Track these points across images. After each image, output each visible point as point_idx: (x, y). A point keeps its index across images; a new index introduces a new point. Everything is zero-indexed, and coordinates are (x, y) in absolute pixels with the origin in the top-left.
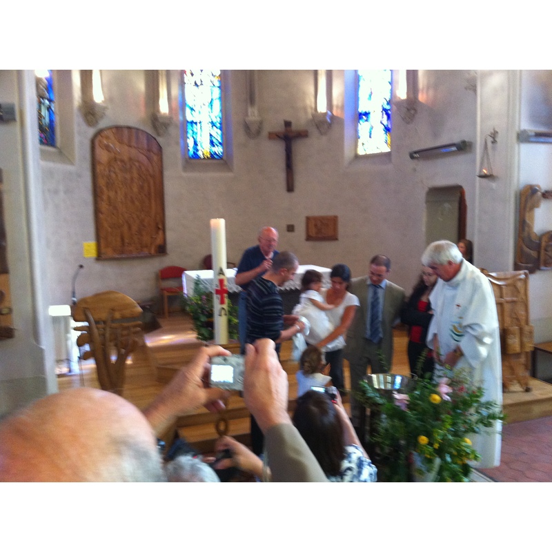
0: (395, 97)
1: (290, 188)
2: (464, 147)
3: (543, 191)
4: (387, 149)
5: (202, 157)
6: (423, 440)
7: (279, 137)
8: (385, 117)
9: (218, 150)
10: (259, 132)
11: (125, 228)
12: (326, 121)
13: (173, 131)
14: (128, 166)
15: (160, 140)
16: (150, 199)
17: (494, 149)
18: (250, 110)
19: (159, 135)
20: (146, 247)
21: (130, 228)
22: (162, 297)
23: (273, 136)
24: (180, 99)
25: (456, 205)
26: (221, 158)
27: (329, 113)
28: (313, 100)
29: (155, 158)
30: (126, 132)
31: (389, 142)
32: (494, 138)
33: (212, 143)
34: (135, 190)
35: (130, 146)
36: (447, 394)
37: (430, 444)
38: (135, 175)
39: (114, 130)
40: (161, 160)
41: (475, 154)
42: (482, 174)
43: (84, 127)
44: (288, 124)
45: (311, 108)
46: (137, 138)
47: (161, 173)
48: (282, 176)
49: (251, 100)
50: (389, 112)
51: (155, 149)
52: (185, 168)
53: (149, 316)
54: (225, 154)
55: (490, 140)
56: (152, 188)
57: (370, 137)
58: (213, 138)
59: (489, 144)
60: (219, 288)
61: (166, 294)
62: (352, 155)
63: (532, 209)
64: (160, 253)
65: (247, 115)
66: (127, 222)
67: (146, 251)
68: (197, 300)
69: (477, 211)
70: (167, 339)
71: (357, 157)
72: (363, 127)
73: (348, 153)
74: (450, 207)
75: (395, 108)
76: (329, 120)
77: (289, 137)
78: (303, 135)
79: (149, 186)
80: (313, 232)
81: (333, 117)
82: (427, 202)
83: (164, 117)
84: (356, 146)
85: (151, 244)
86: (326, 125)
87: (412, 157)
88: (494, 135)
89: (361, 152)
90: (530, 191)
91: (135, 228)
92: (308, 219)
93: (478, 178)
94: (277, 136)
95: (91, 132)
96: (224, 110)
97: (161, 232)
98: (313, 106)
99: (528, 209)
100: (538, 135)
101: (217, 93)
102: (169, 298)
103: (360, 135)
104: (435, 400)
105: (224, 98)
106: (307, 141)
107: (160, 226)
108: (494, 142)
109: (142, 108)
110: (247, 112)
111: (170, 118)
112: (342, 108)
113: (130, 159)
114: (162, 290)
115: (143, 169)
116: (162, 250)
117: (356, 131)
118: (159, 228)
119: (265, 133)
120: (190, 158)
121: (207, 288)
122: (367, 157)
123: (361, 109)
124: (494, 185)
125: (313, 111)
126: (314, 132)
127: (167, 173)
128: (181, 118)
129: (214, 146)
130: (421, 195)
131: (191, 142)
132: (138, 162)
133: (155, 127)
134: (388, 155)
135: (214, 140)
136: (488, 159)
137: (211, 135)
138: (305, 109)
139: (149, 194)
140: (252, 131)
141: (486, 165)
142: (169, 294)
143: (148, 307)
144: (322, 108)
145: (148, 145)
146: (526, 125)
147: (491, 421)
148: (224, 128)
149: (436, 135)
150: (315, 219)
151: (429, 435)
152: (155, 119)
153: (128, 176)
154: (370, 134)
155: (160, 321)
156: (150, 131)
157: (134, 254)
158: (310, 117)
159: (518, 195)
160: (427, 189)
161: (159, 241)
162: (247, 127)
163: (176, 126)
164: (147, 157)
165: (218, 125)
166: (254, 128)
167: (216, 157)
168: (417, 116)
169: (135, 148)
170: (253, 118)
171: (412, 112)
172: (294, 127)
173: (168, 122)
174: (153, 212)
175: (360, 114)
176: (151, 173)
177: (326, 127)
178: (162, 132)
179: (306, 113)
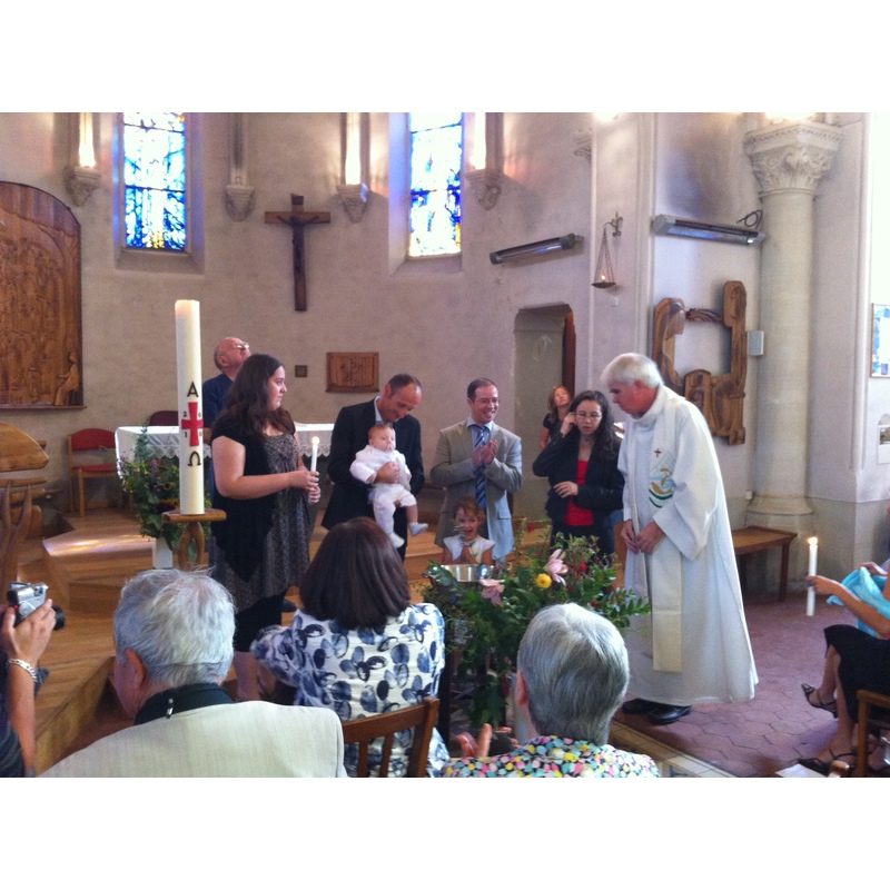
0: (468, 166)
1: (301, 305)
2: (571, 244)
3: (687, 309)
4: (455, 249)
5: (149, 245)
7: (284, 221)
8: (453, 198)
9: (179, 236)
10: (248, 211)
11: (12, 356)
12: (361, 202)
13: (100, 198)
14: (19, 252)
15: (77, 211)
16: (56, 314)
17: (616, 244)
18: (234, 174)
19: (76, 203)
20: (48, 392)
21: (19, 357)
22: (75, 480)
23: (273, 218)
24: (115, 148)
25: (559, 339)
26: (183, 250)
27: (364, 186)
28: (338, 165)
29: (68, 241)
30: (18, 194)
31: (458, 239)
32: (616, 227)
33: (168, 224)
34: (31, 293)
35: (24, 218)
36: (562, 575)
38: (32, 268)
40: (78, 246)
41: (589, 253)
42: (599, 281)
44: (297, 200)
45: (336, 177)
46: (38, 207)
47: (78, 266)
48: (287, 285)
49: (237, 158)
50: (459, 191)
51: (68, 227)
52: (120, 263)
53: (51, 513)
54: (190, 240)
55: (611, 230)
56: (61, 290)
57: (429, 230)
58: (170, 218)
59: (610, 238)
60: (188, 418)
61: (81, 475)
62: (402, 256)
64: (70, 404)
65: (229, 183)
66: (15, 347)
67: (46, 401)
68: (140, 467)
69: (591, 340)
70: (83, 546)
71: (408, 260)
72: (418, 213)
73: (395, 254)
74: (551, 341)
75: (467, 184)
76: (365, 200)
77: (300, 222)
78: (322, 219)
79: (55, 289)
80: (338, 379)
81: (370, 194)
82: (516, 331)
83: (85, 173)
84: (407, 244)
85: (57, 389)
86: (359, 205)
87: (494, 262)
88: (617, 223)
89: (415, 252)
90: (668, 307)
91: (28, 359)
92: (330, 356)
93: (593, 288)
94: (279, 218)
96: (190, 171)
97: (74, 368)
98: (339, 175)
99: (665, 336)
100: (680, 224)
101: (178, 142)
102: (87, 480)
103: (413, 226)
104: (543, 582)
105: (190, 151)
106: (325, 229)
107: (73, 357)
108: (617, 234)
109: (48, 157)
110: (229, 177)
111: (97, 177)
112: (386, 178)
113: (24, 240)
114: (75, 468)
115: (46, 257)
116: (75, 400)
117: (408, 220)
118: (72, 363)
119: (259, 212)
120: (128, 247)
122: (423, 261)
123: (416, 185)
124: (616, 299)
125: (339, 183)
126: (340, 218)
127: (86, 269)
128: (115, 180)
129: (172, 230)
130: (508, 321)
131: (131, 221)
132: (38, 246)
133: (70, 190)
134: (457, 258)
135: (173, 221)
136: (608, 259)
137: (166, 212)
138: (325, 178)
139: (56, 301)
140: (237, 208)
141: (604, 268)
142: (87, 475)
143: (49, 497)
144: (353, 178)
145: (56, 218)
146: (662, 208)
148: (189, 199)
149: (530, 227)
150: (342, 356)
152: (69, 175)
153: (19, 268)
154: (429, 224)
155: (71, 521)
156: (60, 195)
157: (25, 405)
158: (334, 191)
159: (652, 311)
160: (517, 312)
161: (70, 384)
162: (228, 201)
163: (107, 191)
164: (54, 239)
165: (179, 195)
166: (241, 203)
167: (174, 247)
168: (501, 197)
169: (33, 221)
170: (239, 187)
171: (494, 191)
172: (307, 206)
173: (92, 181)
174: (61, 333)
175: (414, 193)
176: (60, 265)
177: (360, 209)
178: (81, 198)
179: (327, 185)
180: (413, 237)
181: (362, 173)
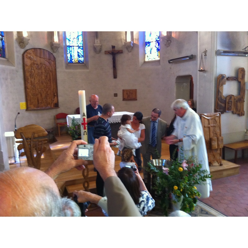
0: (162, 34)
1: (115, 77)
2: (192, 58)
3: (227, 77)
4: (158, 59)
5: (74, 62)
6: (176, 188)
7: (110, 53)
8: (157, 44)
9: (82, 59)
10: (100, 51)
11: (39, 96)
12: (131, 46)
13: (60, 50)
14: (40, 67)
15: (55, 54)
16: (50, 83)
17: (205, 58)
18: (96, 41)
19: (54, 52)
20: (49, 104)
21: (41, 95)
22: (57, 127)
23: (107, 53)
24: (64, 35)
25: (189, 84)
26: (83, 63)
27: (132, 42)
28: (125, 36)
29: (52, 63)
30: (39, 51)
31: (159, 56)
32: (205, 53)
33: (79, 56)
34: (43, 78)
35: (40, 57)
36: (186, 167)
37: (179, 189)
38: (43, 71)
39: (33, 50)
40: (55, 64)
41: (197, 61)
42: (200, 70)
43: (19, 49)
44: (113, 47)
45: (124, 40)
46: (44, 54)
47: (56, 69)
48: (111, 71)
49: (97, 36)
50: (159, 42)
51: (52, 59)
52: (66, 68)
53: (51, 136)
54: (85, 60)
55: (204, 54)
56: (51, 77)
57: (151, 53)
58: (79, 54)
59: (203, 56)
60: (83, 122)
61: (59, 126)
62: (143, 61)
63: (222, 85)
64: (56, 107)
65: (95, 43)
66: (40, 93)
67: (49, 106)
68: (73, 128)
69: (198, 87)
70: (60, 146)
71: (145, 62)
72: (148, 49)
73: (141, 61)
74: (186, 85)
75: (161, 40)
76: (132, 46)
77: (114, 53)
78: (120, 52)
80: (126, 97)
81: (134, 44)
82: (176, 83)
83: (56, 44)
84: (144, 58)
85: (52, 103)
86: (131, 47)
87: (169, 62)
88: (205, 52)
89: (147, 60)
90: (221, 77)
91: (44, 95)
92: (123, 91)
93: (198, 72)
94: (109, 52)
95: (22, 51)
96: (84, 40)
97: (56, 97)
98: (125, 39)
99: (220, 85)
100: (225, 52)
102: (61, 127)
103: (146, 52)
104: (180, 170)
105: (84, 35)
106: (122, 55)
107: (56, 94)
108: (205, 55)
109: (46, 40)
110: (95, 41)
111: (59, 44)
112: (138, 39)
113: (41, 63)
114: (57, 124)
115: (47, 68)
116: (57, 105)
117: (145, 51)
118: (55, 96)
119: (103, 51)
120: (69, 63)
121: (78, 123)
122: (149, 62)
123: (147, 40)
124: (205, 75)
125: (125, 42)
126: (125, 51)
127: (58, 70)
128: (64, 44)
129: (80, 57)
130: (174, 80)
131: (69, 55)
132: (45, 65)
133: (52, 49)
134: (159, 61)
135: (80, 55)
136: (203, 63)
137: (78, 52)
138: (121, 40)
139: (50, 79)
140: (97, 50)
141: (202, 65)
142: (60, 126)
143: (51, 132)
144: (129, 40)
145: (49, 57)
146: (219, 48)
147: (205, 178)
148: (84, 49)
149: (180, 52)
150: (127, 90)
151: (178, 185)
152: (52, 45)
153: (40, 71)
154: (151, 52)
155: (57, 138)
156: (49, 50)
157: (44, 108)
158: (123, 44)
159: (216, 79)
160: (176, 77)
161: (55, 101)
162: (95, 49)
163: (62, 48)
164: (49, 63)
165: (81, 47)
166: (98, 49)
167: (81, 62)
168: (171, 43)
169: (43, 58)
170: (97, 44)
171: (169, 42)
172: (116, 49)
173: (58, 46)
174: (52, 88)
175: (146, 43)
176: (51, 70)
177: (131, 48)
178: (55, 51)
179: (122, 42)
180: (146, 55)
181: (131, 38)
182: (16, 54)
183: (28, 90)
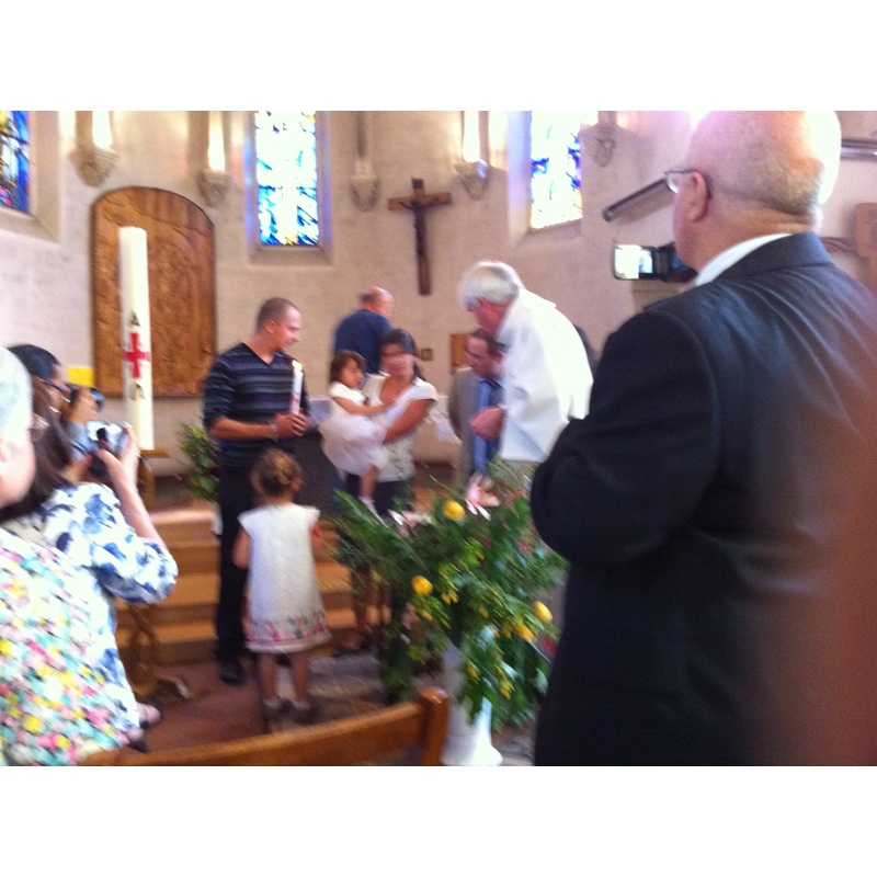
0: (586, 126)
1: (425, 288)
4: (577, 215)
5: (283, 242)
7: (407, 207)
8: (573, 162)
9: (313, 232)
10: (373, 200)
12: (478, 177)
13: (233, 199)
14: (154, 251)
15: (212, 213)
16: (190, 309)
18: (358, 165)
19: (209, 204)
20: (182, 380)
23: (397, 205)
24: (248, 151)
26: (315, 244)
27: (483, 162)
28: (458, 145)
29: (201, 240)
30: (151, 197)
33: (300, 220)
35: (157, 219)
38: (167, 265)
39: (130, 193)
40: (211, 244)
44: (418, 184)
45: (456, 157)
46: (171, 206)
47: (212, 263)
48: (410, 269)
49: (361, 149)
50: (578, 154)
51: (201, 226)
52: (254, 259)
56: (195, 286)
57: (551, 198)
58: (303, 215)
62: (522, 230)
65: (354, 174)
67: (180, 389)
71: (531, 232)
73: (516, 227)
76: (483, 175)
77: (422, 206)
78: (442, 201)
79: (190, 285)
81: (490, 170)
82: (633, 292)
83: (217, 176)
84: (529, 215)
86: (479, 183)
87: (607, 218)
89: (538, 222)
91: (162, 349)
92: (454, 338)
94: (402, 204)
95: (91, 194)
96: (321, 170)
97: (208, 359)
98: (459, 154)
103: (534, 196)
105: (320, 151)
106: (450, 211)
107: (207, 348)
109: (184, 163)
110: (353, 168)
111: (227, 178)
112: (506, 152)
113: (158, 240)
115: (179, 255)
117: (529, 190)
118: (204, 351)
120: (264, 244)
122: (545, 231)
123: (536, 157)
125: (459, 162)
126: (459, 194)
127: (219, 265)
128: (247, 181)
129: (304, 226)
131: (264, 219)
132: (172, 244)
133: (203, 192)
134: (576, 224)
135: (305, 217)
137: (299, 209)
138: (447, 160)
139: (190, 296)
140: (365, 199)
144: (472, 155)
145: (189, 218)
148: (321, 196)
152: (202, 179)
154: (550, 192)
156: (193, 197)
157: (159, 393)
158: (454, 171)
162: (354, 192)
163: (239, 191)
164: (187, 238)
165: (312, 193)
166: (365, 193)
167: (308, 242)
168: (617, 151)
169: (166, 222)
170: (364, 177)
172: (430, 188)
173: (222, 182)
174: (196, 326)
175: (535, 163)
176: (194, 261)
177: (480, 186)
178: (213, 199)
179: (448, 167)
180: (535, 207)
181: (481, 149)
182: (64, 202)
183: (103, 326)
